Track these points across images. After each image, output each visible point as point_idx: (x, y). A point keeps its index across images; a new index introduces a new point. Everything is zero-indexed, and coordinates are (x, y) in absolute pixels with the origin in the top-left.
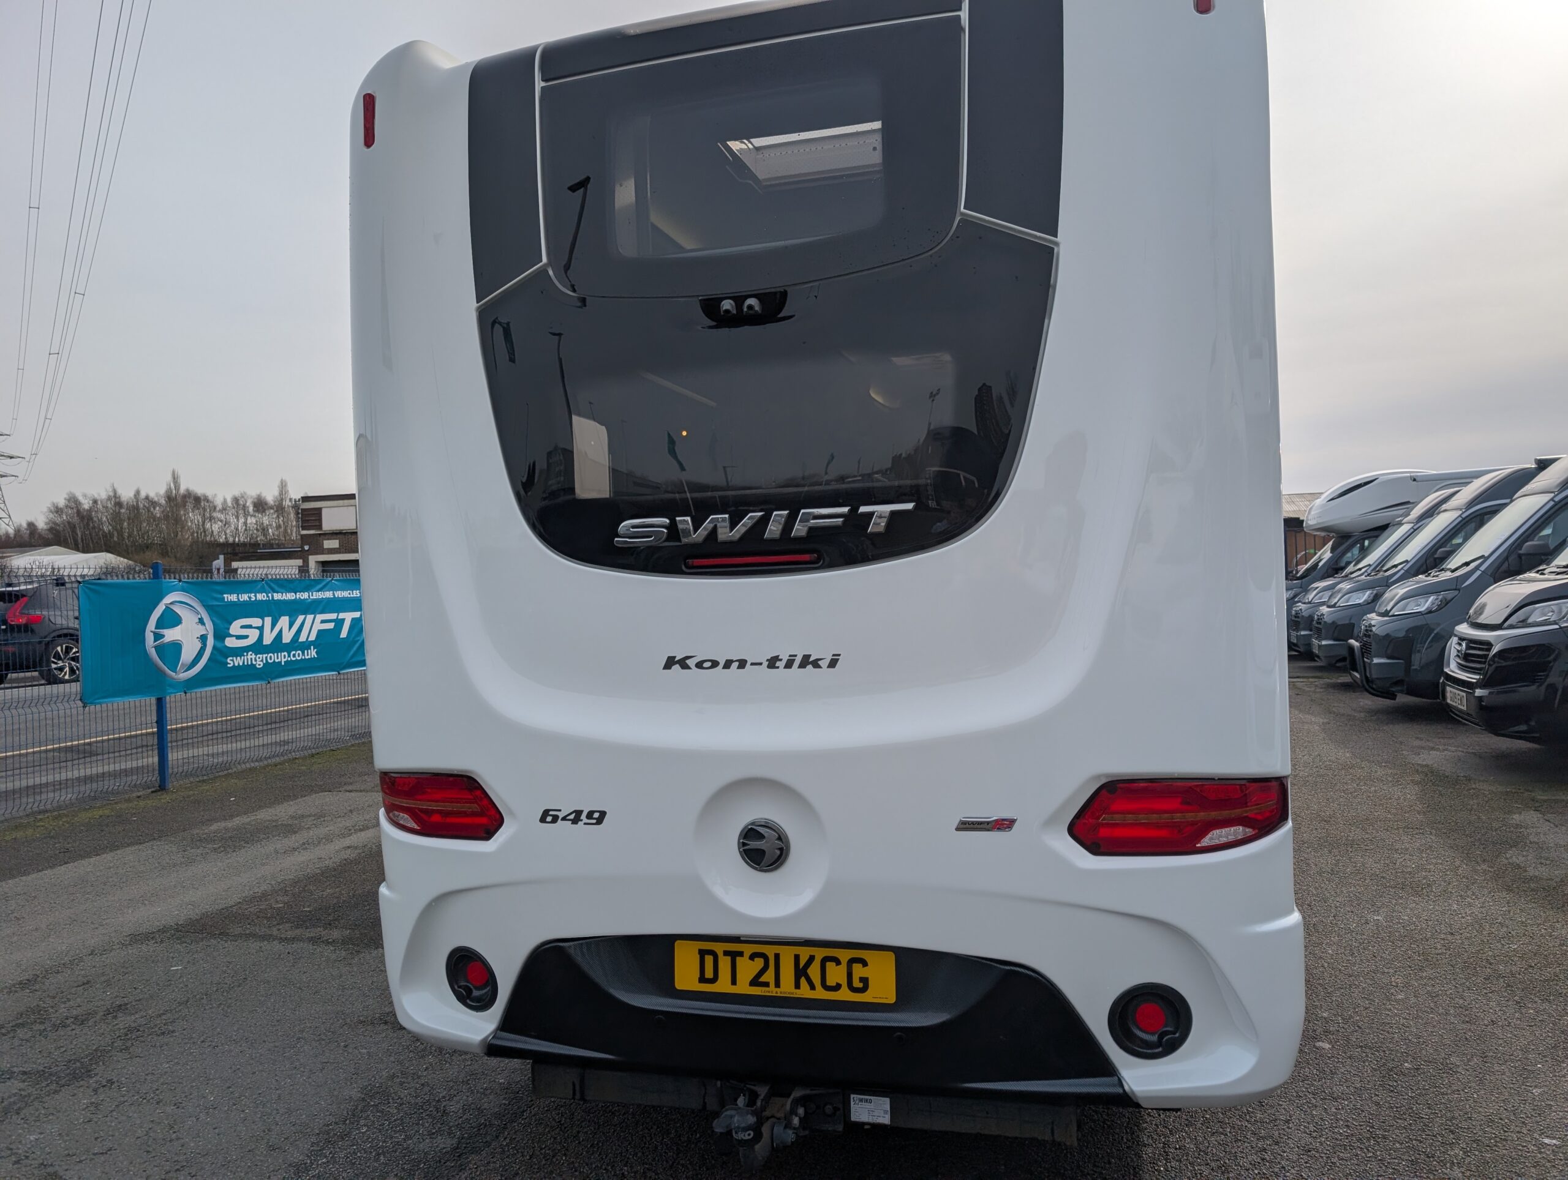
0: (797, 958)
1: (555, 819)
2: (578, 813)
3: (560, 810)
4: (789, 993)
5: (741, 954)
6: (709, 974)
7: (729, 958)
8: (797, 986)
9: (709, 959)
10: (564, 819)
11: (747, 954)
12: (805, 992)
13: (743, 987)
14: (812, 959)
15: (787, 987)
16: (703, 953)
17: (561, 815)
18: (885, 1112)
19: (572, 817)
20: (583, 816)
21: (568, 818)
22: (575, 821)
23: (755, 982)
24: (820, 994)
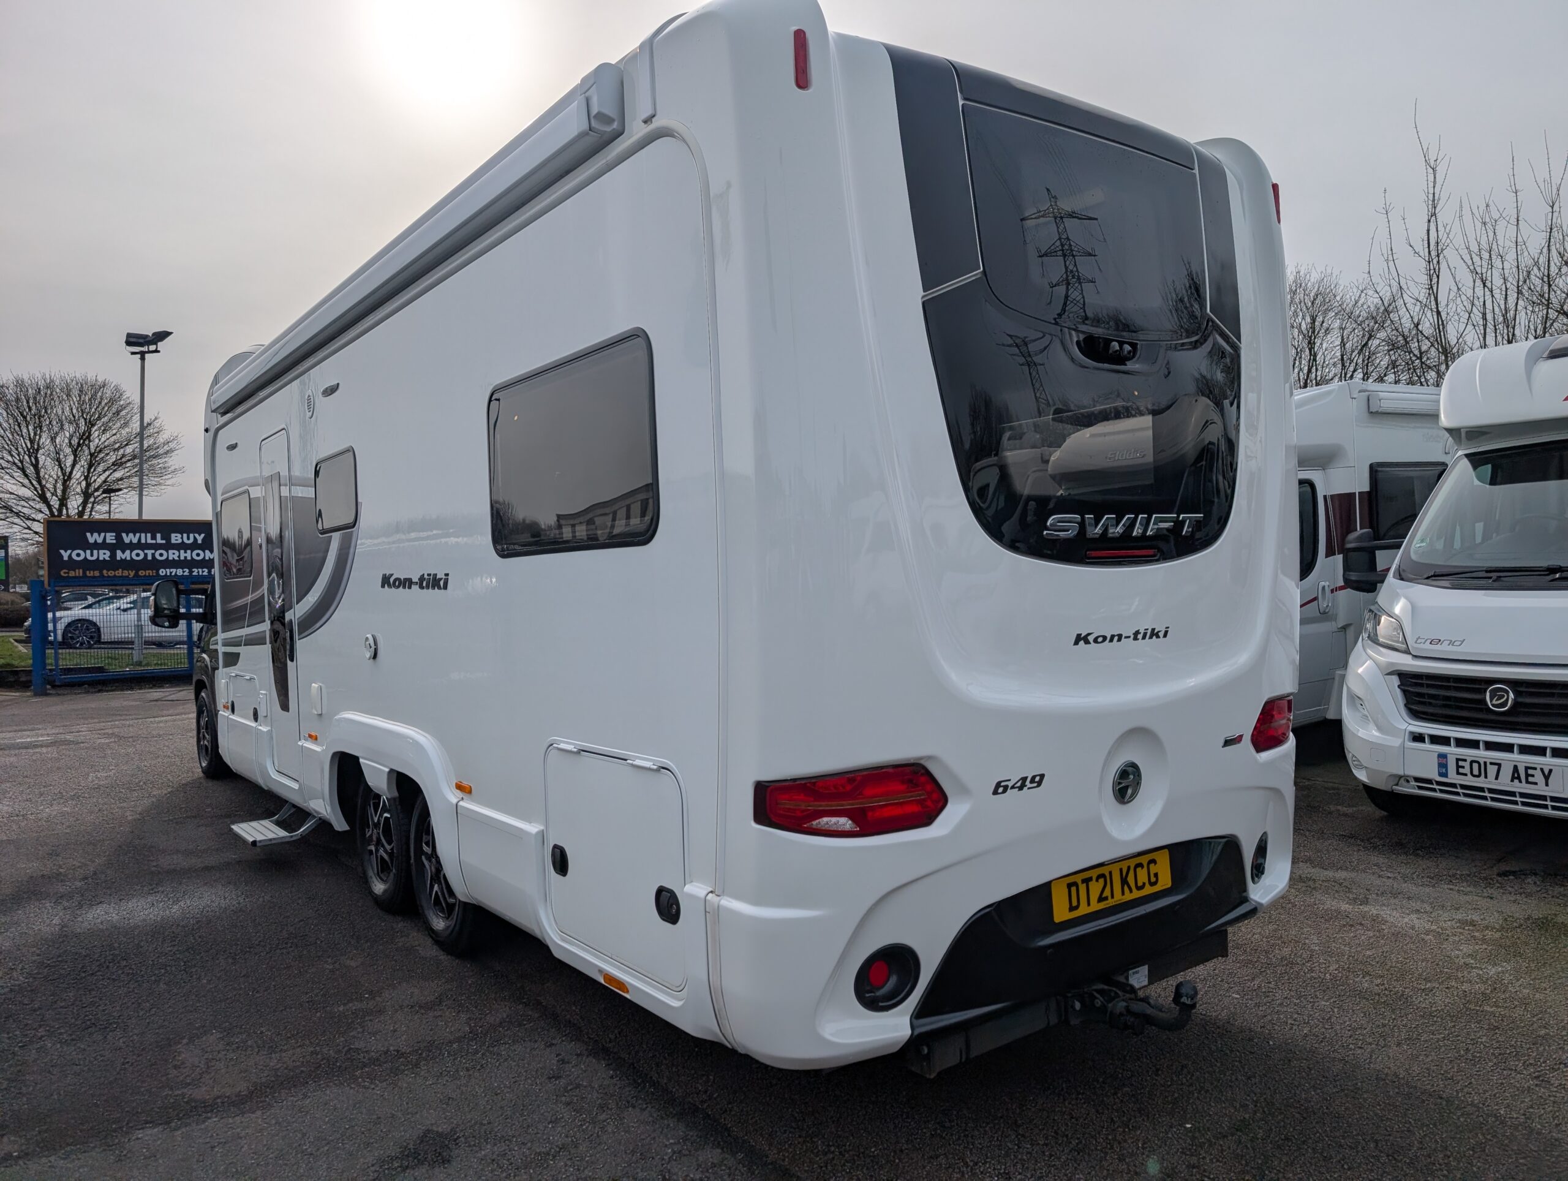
0: (1121, 870)
1: (1006, 788)
2: (1024, 779)
3: (1010, 780)
4: (1120, 900)
5: (1090, 879)
6: (1075, 903)
7: (1085, 885)
8: (1123, 893)
9: (1074, 889)
10: (1013, 787)
11: (1094, 879)
12: (1128, 897)
13: (1095, 906)
14: (1129, 868)
15: (1119, 898)
16: (1069, 886)
17: (1010, 784)
18: (1145, 976)
19: (1019, 784)
20: (1028, 783)
21: (1016, 786)
22: (1021, 788)
23: (1101, 899)
24: (1137, 894)
